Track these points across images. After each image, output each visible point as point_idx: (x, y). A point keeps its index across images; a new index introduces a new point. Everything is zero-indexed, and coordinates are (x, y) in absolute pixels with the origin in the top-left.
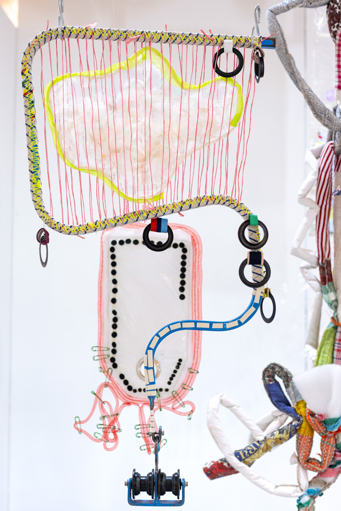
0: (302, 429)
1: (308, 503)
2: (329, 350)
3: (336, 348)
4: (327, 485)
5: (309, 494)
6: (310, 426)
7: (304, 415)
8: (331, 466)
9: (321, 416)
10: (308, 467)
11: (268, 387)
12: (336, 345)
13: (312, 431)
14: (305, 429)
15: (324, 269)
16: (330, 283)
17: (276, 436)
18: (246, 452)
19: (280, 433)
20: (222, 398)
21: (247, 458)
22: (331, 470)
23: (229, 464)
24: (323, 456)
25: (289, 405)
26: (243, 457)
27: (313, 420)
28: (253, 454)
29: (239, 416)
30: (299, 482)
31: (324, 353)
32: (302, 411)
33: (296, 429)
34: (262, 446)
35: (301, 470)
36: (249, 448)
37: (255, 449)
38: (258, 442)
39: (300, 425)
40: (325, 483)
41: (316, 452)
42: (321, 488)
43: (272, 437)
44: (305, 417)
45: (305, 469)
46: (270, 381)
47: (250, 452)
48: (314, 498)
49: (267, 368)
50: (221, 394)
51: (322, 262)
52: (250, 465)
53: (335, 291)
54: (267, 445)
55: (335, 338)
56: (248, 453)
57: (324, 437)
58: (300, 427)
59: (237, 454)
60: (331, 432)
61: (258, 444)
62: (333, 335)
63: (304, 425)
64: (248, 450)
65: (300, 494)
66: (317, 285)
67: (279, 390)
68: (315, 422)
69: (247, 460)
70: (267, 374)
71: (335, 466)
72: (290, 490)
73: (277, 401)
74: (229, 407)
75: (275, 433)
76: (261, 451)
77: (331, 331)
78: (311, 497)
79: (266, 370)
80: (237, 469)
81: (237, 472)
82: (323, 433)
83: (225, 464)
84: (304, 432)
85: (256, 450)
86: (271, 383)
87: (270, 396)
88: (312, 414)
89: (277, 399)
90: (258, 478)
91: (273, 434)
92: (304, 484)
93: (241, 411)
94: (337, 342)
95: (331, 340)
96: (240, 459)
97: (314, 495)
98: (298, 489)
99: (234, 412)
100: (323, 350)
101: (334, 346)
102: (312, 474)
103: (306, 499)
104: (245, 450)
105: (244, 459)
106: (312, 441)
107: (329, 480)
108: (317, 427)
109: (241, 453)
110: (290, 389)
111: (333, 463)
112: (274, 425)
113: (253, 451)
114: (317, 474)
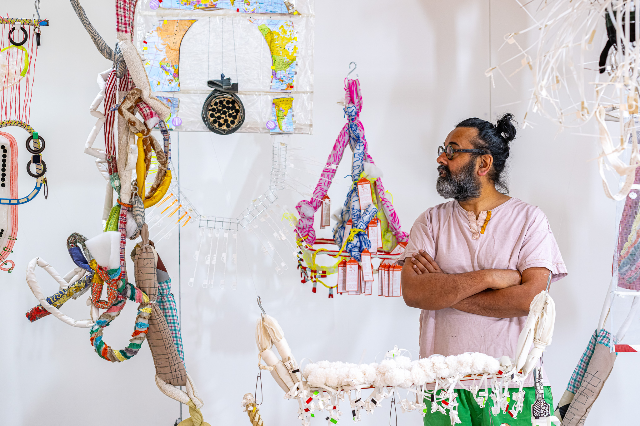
0: (94, 279)
1: (97, 330)
2: (115, 223)
3: (119, 220)
4: (113, 318)
5: (99, 324)
6: (99, 276)
7: (95, 269)
8: (114, 305)
9: (105, 268)
10: (98, 305)
11: (70, 250)
12: (120, 218)
13: (102, 281)
14: (96, 278)
15: (110, 164)
16: (115, 173)
17: (76, 285)
18: (55, 297)
19: (79, 283)
20: (38, 260)
21: (55, 302)
22: (114, 307)
23: (43, 308)
24: (109, 297)
25: (87, 263)
26: (52, 301)
27: (101, 272)
28: (60, 298)
29: (50, 273)
30: (92, 317)
31: (111, 224)
32: (94, 266)
33: (90, 279)
34: (66, 293)
35: (94, 309)
36: (56, 295)
37: (61, 295)
38: (64, 290)
39: (92, 276)
40: (110, 316)
41: (104, 296)
42: (107, 320)
43: (73, 286)
44: (96, 270)
45: (97, 307)
46: (72, 246)
47: (58, 297)
48: (103, 327)
49: (70, 237)
50: (37, 258)
51: (109, 158)
52: (58, 307)
53: (119, 178)
54: (70, 292)
55: (119, 213)
56: (56, 298)
57: (109, 284)
58: (93, 278)
59: (48, 300)
60: (114, 280)
61: (63, 292)
62: (117, 211)
63: (95, 276)
64: (56, 296)
65: (92, 325)
66: (107, 174)
67: (78, 252)
68: (102, 273)
69: (55, 303)
70: (70, 241)
71: (117, 304)
72: (85, 323)
73: (77, 260)
74: (43, 266)
75: (75, 283)
76: (65, 296)
77: (116, 208)
78: (100, 326)
79: (69, 238)
80: (49, 311)
81: (50, 313)
82: (108, 281)
83: (40, 308)
84: (96, 281)
85: (62, 296)
86: (73, 247)
87: (72, 257)
88: (101, 268)
89: (77, 259)
90: (63, 315)
91: (74, 284)
92: (96, 318)
93: (52, 269)
94: (120, 216)
95: (117, 215)
96: (50, 303)
97: (102, 325)
98: (92, 321)
99: (46, 270)
100: (110, 222)
101: (118, 219)
102: (102, 311)
103: (96, 327)
104: (54, 296)
105: (53, 303)
106: (102, 288)
107: (113, 314)
108: (105, 278)
109: (51, 298)
110: (86, 251)
111: (116, 303)
112: (76, 277)
113: (59, 296)
114: (105, 310)
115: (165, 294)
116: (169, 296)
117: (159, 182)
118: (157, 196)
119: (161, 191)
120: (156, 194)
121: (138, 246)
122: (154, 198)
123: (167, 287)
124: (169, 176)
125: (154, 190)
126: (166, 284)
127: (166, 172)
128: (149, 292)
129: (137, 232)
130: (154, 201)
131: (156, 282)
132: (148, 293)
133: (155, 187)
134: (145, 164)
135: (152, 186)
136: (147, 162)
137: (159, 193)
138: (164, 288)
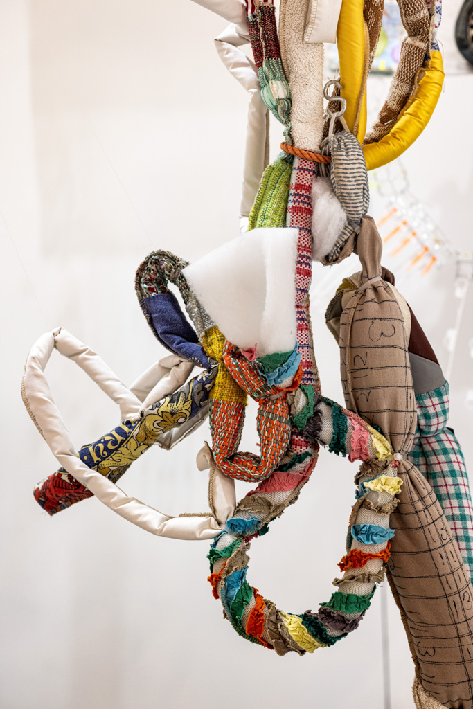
0: (217, 388)
1: (229, 550)
2: (276, 212)
3: (290, 205)
4: (278, 510)
5: (234, 531)
6: (232, 380)
7: (218, 355)
8: (282, 468)
9: (250, 351)
10: (232, 470)
11: (145, 304)
12: (291, 198)
13: (241, 393)
14: (223, 386)
15: (258, 30)
16: (273, 61)
17: (163, 408)
18: (101, 446)
19: (171, 401)
20: (57, 338)
21: (104, 459)
22: (283, 475)
23: (70, 477)
24: (264, 445)
25: (195, 340)
26: (96, 459)
27: (237, 365)
28: (117, 449)
29: (92, 373)
30: (212, 506)
31: (264, 217)
32: (216, 349)
33: (204, 389)
34: (135, 432)
35: (219, 481)
36: (107, 438)
37: (119, 438)
38: (128, 423)
39: (211, 380)
40: (270, 505)
41: (250, 442)
42: (260, 517)
43: (155, 411)
44: (222, 359)
45: (229, 477)
46: (151, 290)
47: (110, 446)
48: (248, 539)
49: (145, 264)
50: (55, 330)
51: (253, 11)
52: (114, 478)
53: (286, 78)
54: (145, 430)
55: (288, 185)
56: (106, 449)
57: (264, 401)
58: (214, 385)
59: (85, 455)
60: (279, 390)
61: (126, 429)
62: (284, 177)
63: (219, 379)
64: (106, 443)
65: (214, 532)
66: (249, 73)
67: (169, 307)
68: (240, 369)
69: (105, 463)
70: (145, 276)
71: (291, 465)
72: (193, 523)
73: (164, 333)
74: (73, 354)
75: (162, 402)
76: (133, 443)
77: (280, 170)
78: (239, 536)
79: (142, 268)
80: (89, 487)
81: (90, 494)
82: (258, 393)
83: (64, 477)
84: (221, 394)
85: (122, 442)
86: (153, 294)
87: (151, 323)
88: (235, 352)
89: (165, 327)
90: (127, 501)
91: (157, 405)
92: (225, 507)
93: (96, 362)
94: (292, 191)
95: (281, 188)
96: (90, 463)
97: (244, 532)
98: (213, 519)
99: (81, 364)
100: (261, 212)
101: (287, 202)
102: (243, 488)
103: (228, 540)
104: (99, 442)
105: (99, 462)
106: (242, 416)
107: (279, 497)
108: (249, 385)
109: (91, 449)
110: (191, 304)
111: (287, 460)
112: (164, 384)
113: (114, 443)
114: (254, 486)
115: (433, 429)
116: (443, 436)
117: (405, 88)
118: (401, 130)
119: (414, 115)
120: (398, 125)
121: (347, 284)
122: (394, 135)
123: (439, 408)
124: (436, 69)
125: (390, 116)
126: (436, 400)
127: (427, 57)
128: (391, 427)
129: (346, 241)
130: (393, 146)
131: (411, 392)
132: (386, 430)
133: (394, 106)
134: (365, 24)
135: (386, 106)
136: (372, 19)
137: (408, 122)
138: (431, 411)
